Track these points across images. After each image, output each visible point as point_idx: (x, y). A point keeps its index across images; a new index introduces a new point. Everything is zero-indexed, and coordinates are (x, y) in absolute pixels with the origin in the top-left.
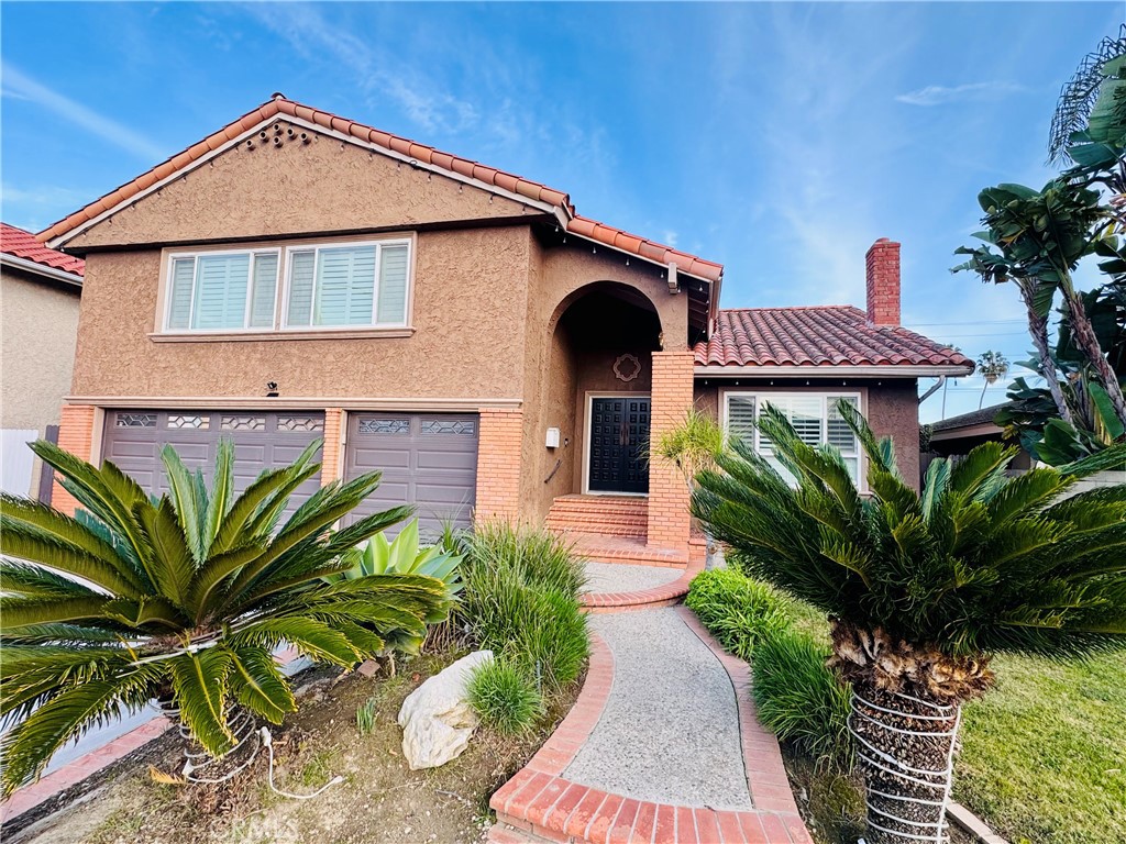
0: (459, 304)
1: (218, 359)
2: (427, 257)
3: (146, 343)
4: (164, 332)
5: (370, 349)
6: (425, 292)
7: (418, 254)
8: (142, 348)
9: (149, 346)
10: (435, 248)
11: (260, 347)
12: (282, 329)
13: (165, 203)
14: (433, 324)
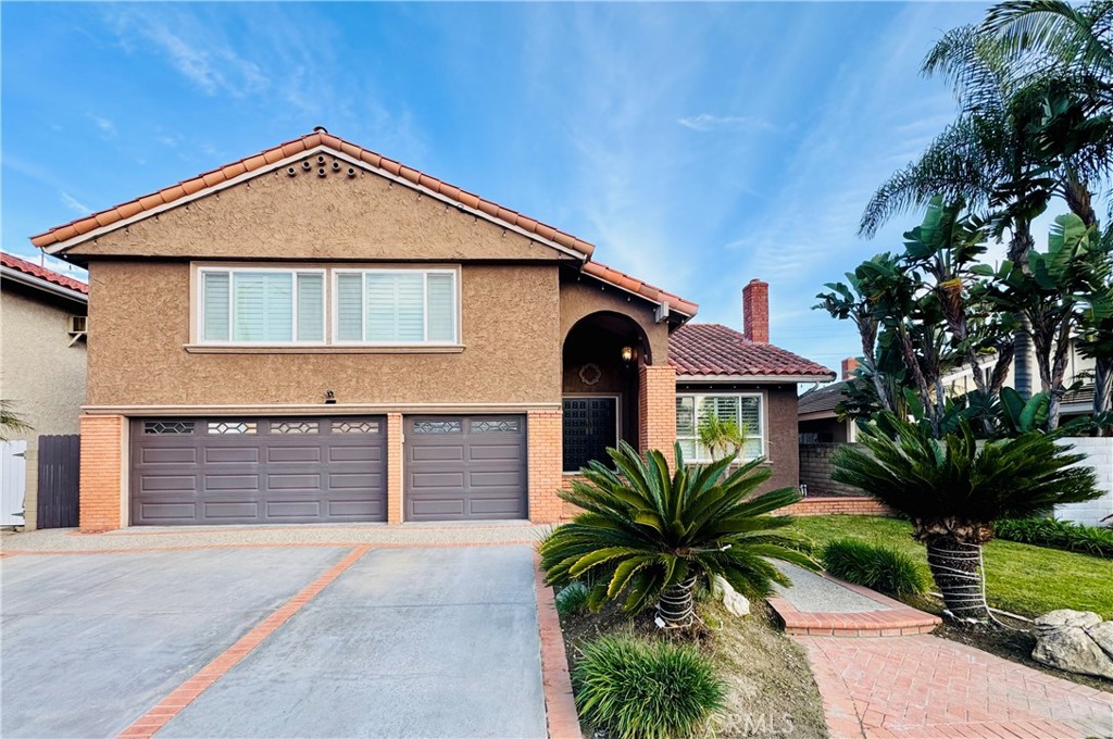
0: (503, 327)
1: (267, 370)
2: (472, 286)
3: (179, 353)
4: (200, 343)
5: (424, 362)
6: (472, 316)
7: (463, 283)
8: (175, 358)
9: (183, 355)
10: (478, 279)
11: (312, 359)
12: (335, 343)
13: (194, 218)
14: (480, 342)
